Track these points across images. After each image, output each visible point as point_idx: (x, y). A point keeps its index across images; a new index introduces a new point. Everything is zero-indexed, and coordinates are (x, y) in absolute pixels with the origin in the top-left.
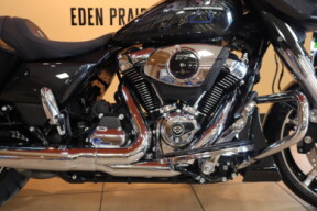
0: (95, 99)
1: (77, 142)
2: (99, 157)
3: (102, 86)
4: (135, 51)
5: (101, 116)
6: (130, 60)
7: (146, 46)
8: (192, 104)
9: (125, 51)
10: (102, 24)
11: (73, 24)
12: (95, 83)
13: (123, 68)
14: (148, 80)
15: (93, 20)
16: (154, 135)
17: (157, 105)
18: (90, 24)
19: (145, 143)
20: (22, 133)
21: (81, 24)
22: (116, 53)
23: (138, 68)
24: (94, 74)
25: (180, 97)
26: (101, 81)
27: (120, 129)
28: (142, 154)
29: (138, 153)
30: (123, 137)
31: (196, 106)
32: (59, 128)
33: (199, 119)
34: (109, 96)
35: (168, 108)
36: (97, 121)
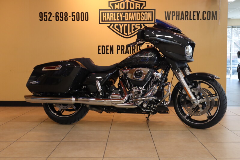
0: (111, 86)
1: (105, 97)
2: (112, 101)
3: (113, 81)
4: (125, 69)
5: (113, 90)
6: (123, 72)
7: (128, 68)
8: (142, 87)
9: (121, 69)
10: (113, 53)
11: (99, 53)
12: (111, 80)
13: (121, 75)
14: (128, 79)
15: (109, 51)
16: (129, 96)
17: (131, 87)
18: (107, 53)
19: (126, 98)
20: (88, 95)
21: (103, 53)
22: (119, 70)
23: (125, 75)
24: (111, 77)
25: (138, 84)
26: (113, 79)
27: (119, 94)
28: (125, 101)
29: (124, 100)
30: (120, 97)
31: (143, 87)
32: (100, 93)
33: (143, 91)
34: (116, 85)
35: (134, 88)
36: (112, 92)
